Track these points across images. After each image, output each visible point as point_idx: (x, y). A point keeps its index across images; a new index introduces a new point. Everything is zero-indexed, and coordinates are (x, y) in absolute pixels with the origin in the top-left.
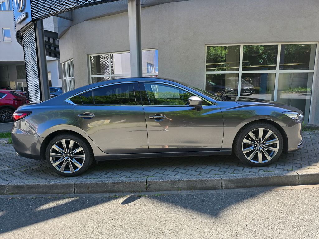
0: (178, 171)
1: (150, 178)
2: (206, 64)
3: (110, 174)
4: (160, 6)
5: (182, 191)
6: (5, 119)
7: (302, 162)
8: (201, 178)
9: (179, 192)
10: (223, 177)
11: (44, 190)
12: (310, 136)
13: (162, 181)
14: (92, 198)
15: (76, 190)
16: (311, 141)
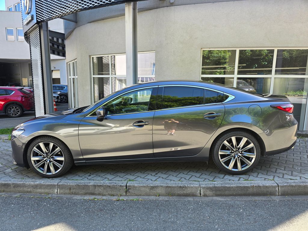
0: (160, 176)
1: (130, 182)
2: (201, 67)
3: (94, 176)
4: (158, 10)
5: (160, 197)
6: (13, 115)
7: (285, 172)
8: (180, 184)
9: (157, 197)
10: (202, 184)
11: (29, 190)
12: (300, 144)
13: (141, 185)
14: (73, 199)
15: (58, 191)
16: (300, 149)
